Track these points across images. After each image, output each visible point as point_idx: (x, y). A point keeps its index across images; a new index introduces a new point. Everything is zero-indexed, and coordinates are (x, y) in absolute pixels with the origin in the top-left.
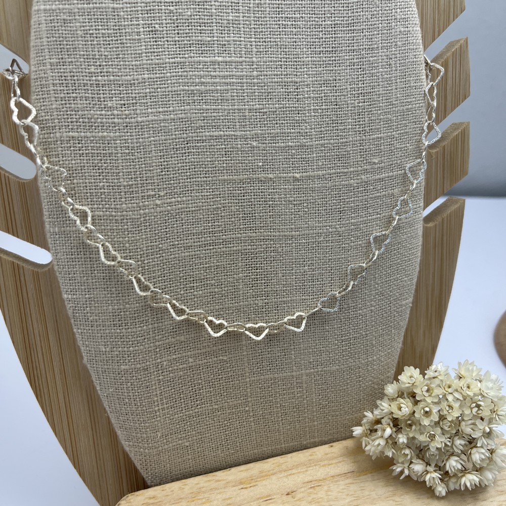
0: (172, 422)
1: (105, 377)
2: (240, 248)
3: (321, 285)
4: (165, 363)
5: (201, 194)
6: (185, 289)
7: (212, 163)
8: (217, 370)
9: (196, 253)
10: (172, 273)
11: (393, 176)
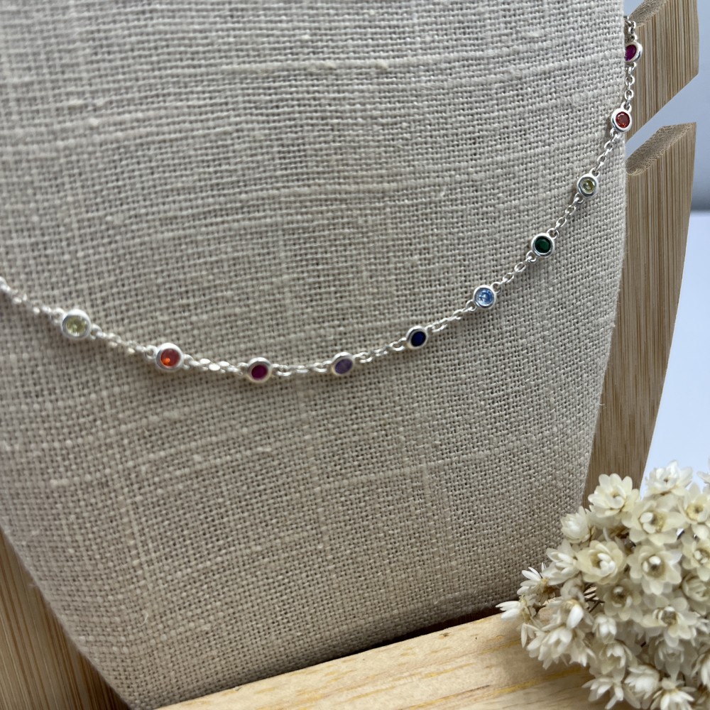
0: (172, 588)
1: (19, 507)
2: (279, 219)
3: (447, 293)
4: (143, 468)
5: (184, 103)
6: (171, 310)
7: (203, 35)
8: (253, 474)
9: (188, 232)
10: (140, 276)
11: (568, 68)
